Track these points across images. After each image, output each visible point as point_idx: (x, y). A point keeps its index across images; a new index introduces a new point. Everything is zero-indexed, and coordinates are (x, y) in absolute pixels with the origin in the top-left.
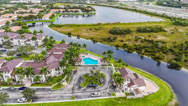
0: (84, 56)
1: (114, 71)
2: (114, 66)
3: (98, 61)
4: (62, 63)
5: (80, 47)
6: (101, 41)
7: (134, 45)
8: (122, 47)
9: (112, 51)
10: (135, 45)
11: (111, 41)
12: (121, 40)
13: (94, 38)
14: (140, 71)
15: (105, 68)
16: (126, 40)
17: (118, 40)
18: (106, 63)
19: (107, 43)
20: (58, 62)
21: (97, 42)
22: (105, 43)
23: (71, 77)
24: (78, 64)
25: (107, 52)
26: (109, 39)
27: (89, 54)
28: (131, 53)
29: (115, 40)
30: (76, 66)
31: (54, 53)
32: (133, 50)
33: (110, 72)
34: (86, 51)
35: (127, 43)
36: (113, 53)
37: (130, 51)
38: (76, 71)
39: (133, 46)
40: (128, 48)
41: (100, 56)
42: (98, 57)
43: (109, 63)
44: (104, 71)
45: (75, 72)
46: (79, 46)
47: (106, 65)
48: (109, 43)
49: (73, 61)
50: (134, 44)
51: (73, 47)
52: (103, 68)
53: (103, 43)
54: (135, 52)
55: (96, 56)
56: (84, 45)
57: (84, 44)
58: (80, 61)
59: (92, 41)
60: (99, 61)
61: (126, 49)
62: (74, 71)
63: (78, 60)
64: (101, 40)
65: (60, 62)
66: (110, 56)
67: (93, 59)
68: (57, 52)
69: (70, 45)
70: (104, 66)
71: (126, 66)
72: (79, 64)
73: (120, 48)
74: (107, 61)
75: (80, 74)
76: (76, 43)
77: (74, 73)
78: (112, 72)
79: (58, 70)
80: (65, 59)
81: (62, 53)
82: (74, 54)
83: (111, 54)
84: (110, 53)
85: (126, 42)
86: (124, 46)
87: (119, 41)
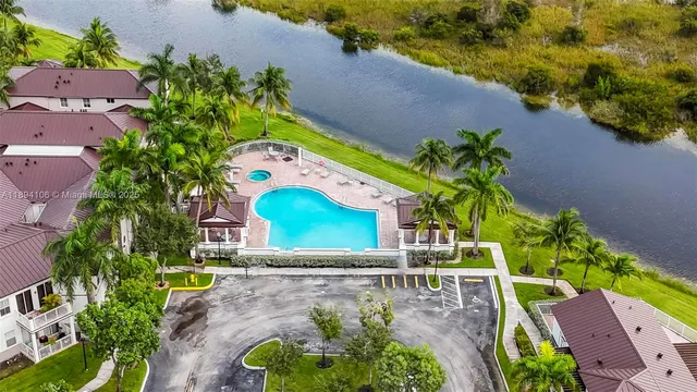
0: (266, 166)
1: (514, 315)
2: (511, 260)
3: (381, 217)
4: (69, 248)
5: (238, 95)
6: (403, 38)
7: (668, 76)
8: (575, 89)
9: (493, 144)
10: (682, 77)
11: (487, 35)
12: (561, 27)
13: (348, 10)
14: (681, 290)
15: (434, 279)
16: (609, 30)
17: (536, 27)
18: (444, 240)
19: (453, 51)
20: (40, 241)
21: (369, 42)
22: (434, 56)
23: (153, 368)
24: (214, 246)
25: (458, 149)
26: (466, 16)
27: (306, 157)
28: (647, 140)
29: (514, 28)
30: (199, 260)
31: (11, 151)
32: (661, 123)
33: (475, 320)
34: (286, 130)
35: (610, 52)
36: (506, 155)
37: (643, 128)
38: (197, 305)
39: (665, 83)
40: (622, 104)
41: (394, 173)
42: (382, 184)
43: (469, 235)
44: (429, 313)
45: (192, 316)
46: (230, 83)
47: (442, 259)
48: (468, 57)
49: (170, 225)
50: (674, 67)
51: (178, 96)
52: (422, 278)
53: (423, 53)
54: (680, 132)
55: (363, 176)
56: (269, 80)
57: (269, 72)
58: (231, 224)
59: (330, 31)
60: (388, 218)
61: (603, 108)
62: (184, 310)
63: (212, 214)
64: (406, 30)
65: (61, 244)
66: (481, 185)
67: (338, 195)
68: (38, 137)
69: (149, 79)
70: (426, 263)
71: (608, 275)
72: (228, 245)
73: (554, 103)
74: (451, 227)
75: (226, 334)
76: (201, 57)
77: (179, 330)
78: (494, 319)
79: (42, 303)
80: (107, 210)
81: (77, 151)
82: (183, 166)
83: (485, 164)
84: (477, 161)
85: (605, 49)
86: (593, 82)
87: (547, 33)
